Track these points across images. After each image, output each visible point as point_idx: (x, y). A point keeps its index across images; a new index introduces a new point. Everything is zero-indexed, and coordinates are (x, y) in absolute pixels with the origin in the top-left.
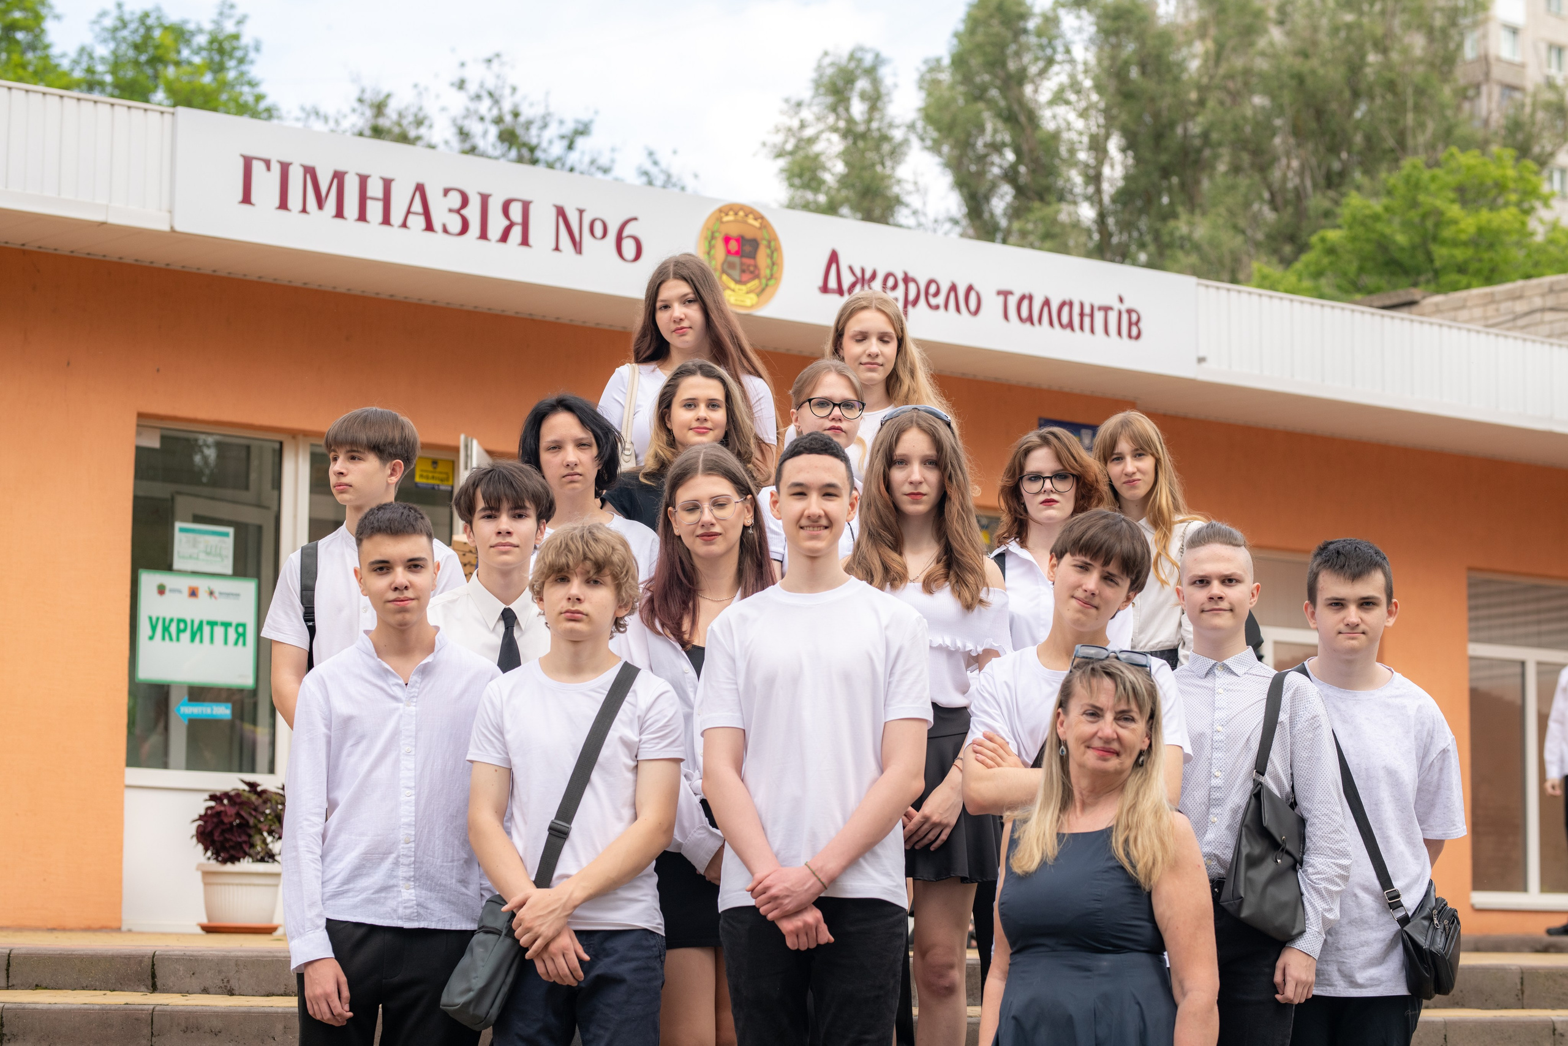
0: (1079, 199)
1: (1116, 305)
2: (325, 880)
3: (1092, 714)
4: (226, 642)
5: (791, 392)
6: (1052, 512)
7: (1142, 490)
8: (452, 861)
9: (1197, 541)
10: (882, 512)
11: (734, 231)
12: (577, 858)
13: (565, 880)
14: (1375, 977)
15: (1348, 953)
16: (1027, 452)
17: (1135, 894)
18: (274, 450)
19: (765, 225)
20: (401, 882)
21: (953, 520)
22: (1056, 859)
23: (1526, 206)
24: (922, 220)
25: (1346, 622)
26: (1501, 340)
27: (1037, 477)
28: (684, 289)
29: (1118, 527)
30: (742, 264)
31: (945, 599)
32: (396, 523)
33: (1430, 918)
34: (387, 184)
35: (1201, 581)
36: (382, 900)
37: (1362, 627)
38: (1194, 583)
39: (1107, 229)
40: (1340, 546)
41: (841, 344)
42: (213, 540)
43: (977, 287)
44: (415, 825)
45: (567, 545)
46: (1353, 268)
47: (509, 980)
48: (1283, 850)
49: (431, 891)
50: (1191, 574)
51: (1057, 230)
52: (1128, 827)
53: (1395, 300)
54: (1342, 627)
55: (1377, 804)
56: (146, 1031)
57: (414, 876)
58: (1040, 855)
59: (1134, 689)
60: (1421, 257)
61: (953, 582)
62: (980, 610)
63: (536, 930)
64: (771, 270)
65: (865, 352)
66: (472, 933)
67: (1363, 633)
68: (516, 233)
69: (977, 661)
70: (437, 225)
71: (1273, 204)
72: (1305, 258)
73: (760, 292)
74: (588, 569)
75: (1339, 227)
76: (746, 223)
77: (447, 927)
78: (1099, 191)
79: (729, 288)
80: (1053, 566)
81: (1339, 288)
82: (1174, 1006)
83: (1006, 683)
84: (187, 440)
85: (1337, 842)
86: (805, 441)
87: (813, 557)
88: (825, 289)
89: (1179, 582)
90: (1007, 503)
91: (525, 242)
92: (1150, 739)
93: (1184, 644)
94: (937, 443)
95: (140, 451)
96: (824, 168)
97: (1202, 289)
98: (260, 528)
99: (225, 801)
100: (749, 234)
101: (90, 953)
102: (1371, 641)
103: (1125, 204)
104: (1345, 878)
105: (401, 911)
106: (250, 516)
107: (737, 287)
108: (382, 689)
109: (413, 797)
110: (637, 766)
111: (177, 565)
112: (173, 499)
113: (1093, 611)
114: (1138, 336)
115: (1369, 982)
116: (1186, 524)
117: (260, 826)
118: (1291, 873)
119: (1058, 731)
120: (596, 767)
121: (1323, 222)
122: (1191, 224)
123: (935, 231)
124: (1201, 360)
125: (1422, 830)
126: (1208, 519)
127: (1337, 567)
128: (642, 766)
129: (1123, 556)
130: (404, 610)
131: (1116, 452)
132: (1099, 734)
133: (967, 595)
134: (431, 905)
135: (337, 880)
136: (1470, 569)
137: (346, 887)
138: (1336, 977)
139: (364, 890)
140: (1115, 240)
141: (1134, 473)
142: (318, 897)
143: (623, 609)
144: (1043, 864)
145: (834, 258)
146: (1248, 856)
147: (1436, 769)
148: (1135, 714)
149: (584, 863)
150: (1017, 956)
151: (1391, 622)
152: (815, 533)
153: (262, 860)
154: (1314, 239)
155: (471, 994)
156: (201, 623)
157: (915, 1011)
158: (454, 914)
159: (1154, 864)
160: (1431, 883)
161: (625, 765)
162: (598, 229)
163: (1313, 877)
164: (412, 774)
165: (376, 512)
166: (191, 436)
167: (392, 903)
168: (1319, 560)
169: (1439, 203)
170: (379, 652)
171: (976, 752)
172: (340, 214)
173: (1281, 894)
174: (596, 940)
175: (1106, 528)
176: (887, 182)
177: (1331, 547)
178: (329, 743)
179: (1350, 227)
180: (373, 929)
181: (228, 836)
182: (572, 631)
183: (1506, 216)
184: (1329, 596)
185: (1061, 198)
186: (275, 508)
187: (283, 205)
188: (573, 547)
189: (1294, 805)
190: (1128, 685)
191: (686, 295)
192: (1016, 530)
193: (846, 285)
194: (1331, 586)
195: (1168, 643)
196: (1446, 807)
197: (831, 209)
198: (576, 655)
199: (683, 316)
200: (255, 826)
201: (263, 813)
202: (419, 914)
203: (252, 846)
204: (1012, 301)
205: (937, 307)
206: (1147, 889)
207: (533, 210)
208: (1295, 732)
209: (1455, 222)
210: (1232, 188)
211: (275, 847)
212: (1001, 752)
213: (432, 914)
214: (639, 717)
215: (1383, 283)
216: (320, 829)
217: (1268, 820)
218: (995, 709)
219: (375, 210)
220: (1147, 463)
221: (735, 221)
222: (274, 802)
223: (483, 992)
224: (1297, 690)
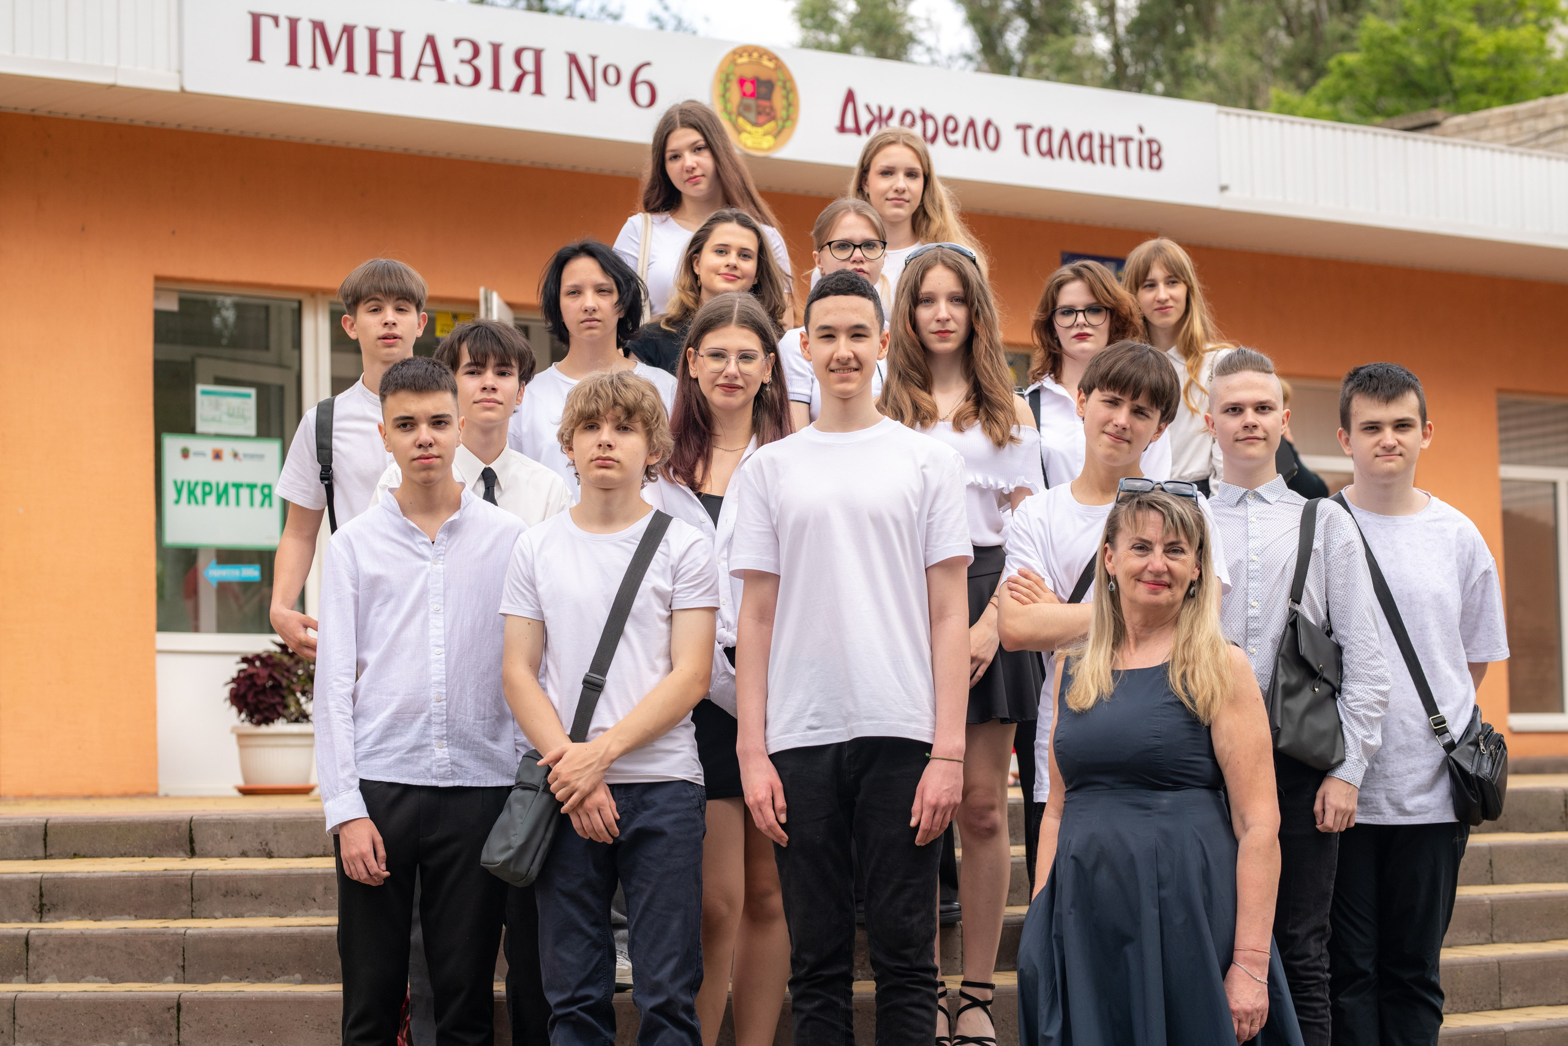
0: (1094, 32)
1: (1137, 135)
2: (357, 740)
3: (1140, 548)
4: (252, 504)
5: (812, 233)
6: (1086, 345)
7: (1173, 317)
8: (484, 719)
9: (1227, 368)
10: (909, 352)
11: (749, 73)
12: (612, 711)
13: (601, 733)
14: (1423, 804)
15: (1396, 780)
16: (1060, 285)
17: (1193, 730)
18: (293, 310)
19: (780, 66)
20: (434, 741)
21: (980, 355)
22: (1113, 696)
23: (1544, 23)
24: (937, 57)
25: (1382, 444)
26: (1525, 159)
27: (1070, 311)
28: (695, 137)
29: (1145, 359)
30: (758, 106)
31: (976, 437)
32: (421, 380)
33: (1476, 744)
34: (397, 36)
35: (1234, 409)
36: (415, 760)
37: (1399, 449)
38: (1227, 411)
39: (1122, 60)
40: (1371, 369)
41: (866, 180)
42: (235, 402)
43: (996, 121)
44: (446, 684)
45: (596, 391)
46: (1371, 91)
47: (549, 836)
48: (1320, 678)
49: (464, 748)
50: (1223, 403)
51: (1072, 62)
52: (1184, 662)
53: (1416, 122)
54: (1378, 450)
55: (1423, 628)
56: (186, 897)
57: (447, 735)
58: (1096, 692)
59: (1182, 520)
60: (1439, 78)
61: (984, 419)
62: (1011, 448)
63: (572, 784)
64: (788, 110)
65: (891, 187)
66: (509, 789)
67: (1400, 455)
68: (529, 82)
69: (1008, 499)
70: (449, 76)
71: (1290, 31)
72: (1325, 82)
73: (777, 134)
74: (618, 415)
75: (1356, 50)
76: (759, 64)
77: (482, 785)
78: (1113, 22)
79: (745, 131)
80: (1082, 402)
81: (1359, 112)
82: (1235, 842)
83: (1040, 520)
84: (205, 302)
85: (1375, 668)
86: (831, 281)
87: (845, 399)
88: (842, 129)
89: (1210, 411)
90: (1041, 339)
91: (538, 91)
92: (1200, 569)
93: (1216, 474)
94: (963, 279)
95: (159, 315)
96: (835, 8)
97: (1222, 117)
98: (282, 388)
99: (258, 663)
100: (764, 76)
101: (128, 820)
102: (1409, 463)
103: (1140, 35)
104: (1384, 705)
105: (434, 769)
106: (271, 376)
107: (753, 129)
108: (408, 548)
109: (443, 655)
110: (671, 616)
111: (200, 427)
112: (193, 362)
113: (1125, 445)
114: (1159, 167)
115: (1418, 810)
116: (1214, 352)
117: (293, 687)
118: (1330, 701)
119: (1107, 566)
120: (629, 618)
121: (1340, 46)
122: (1207, 52)
123: (949, 67)
124: (1224, 188)
125: (1467, 654)
126: (1237, 346)
127: (1371, 390)
128: (676, 616)
129: (1151, 388)
130: (428, 468)
131: (1149, 277)
132: (1150, 568)
133: (997, 431)
134: (465, 763)
135: (370, 741)
136: (1500, 391)
137: (378, 747)
138: (1385, 805)
139: (396, 750)
140: (1131, 71)
141: (1167, 300)
142: (350, 758)
143: (654, 457)
144: (1099, 700)
145: (850, 97)
146: (1284, 686)
147: (1479, 591)
148: (1185, 546)
149: (620, 717)
150: (1072, 794)
151: (1426, 444)
152: (845, 375)
153: (297, 721)
154: (1332, 63)
155: (511, 852)
156: (226, 486)
157: (958, 853)
158: (489, 771)
159: (1212, 698)
160: (1476, 709)
161: (659, 616)
162: (612, 75)
163: (1352, 705)
164: (441, 632)
165: (400, 367)
166: (210, 298)
167: (425, 763)
168: (1351, 385)
169: (1457, 23)
170: (405, 511)
171: (1011, 589)
172: (350, 68)
173: (1321, 722)
174: (634, 793)
175: (1133, 360)
176: (899, 20)
177: (1362, 371)
178: (357, 603)
179: (1369, 49)
180: (407, 788)
181: (261, 698)
182: (603, 478)
183: (1524, 35)
184: (1364, 420)
185: (1075, 31)
186: (296, 367)
187: (293, 61)
188: (602, 393)
189: (1330, 633)
190: (1176, 516)
191: (695, 143)
192: (1049, 366)
193: (863, 124)
194: (1366, 409)
195: (1201, 474)
196: (1490, 629)
197: (845, 48)
198: (607, 503)
199: (695, 165)
200: (288, 687)
201: (296, 674)
202: (453, 773)
203: (286, 707)
204: (1032, 135)
205: (956, 144)
206: (1206, 723)
207: (545, 58)
208: (1329, 559)
209: (1472, 41)
210: (1247, 15)
211: (308, 707)
212: (1037, 588)
213: (467, 772)
214: (672, 567)
215: (1402, 104)
216: (349, 689)
217: (1305, 648)
218: (1031, 547)
219: (385, 63)
220: (1180, 291)
221: (750, 63)
222: (306, 663)
223: (523, 849)
224: (1330, 516)
